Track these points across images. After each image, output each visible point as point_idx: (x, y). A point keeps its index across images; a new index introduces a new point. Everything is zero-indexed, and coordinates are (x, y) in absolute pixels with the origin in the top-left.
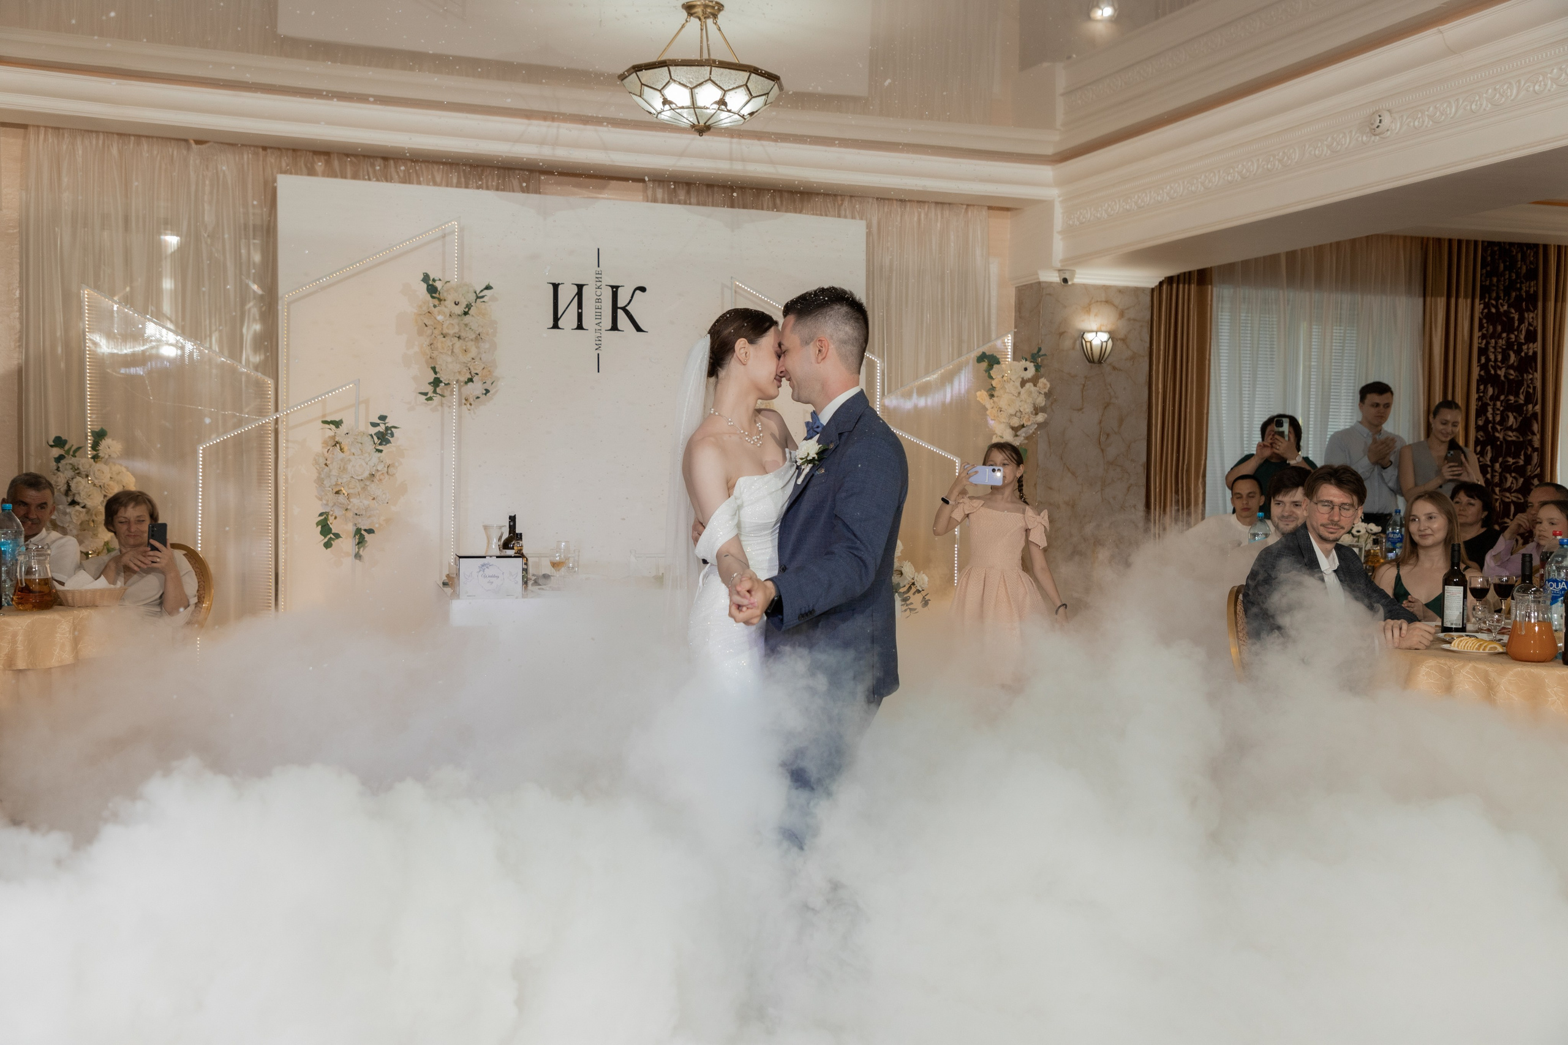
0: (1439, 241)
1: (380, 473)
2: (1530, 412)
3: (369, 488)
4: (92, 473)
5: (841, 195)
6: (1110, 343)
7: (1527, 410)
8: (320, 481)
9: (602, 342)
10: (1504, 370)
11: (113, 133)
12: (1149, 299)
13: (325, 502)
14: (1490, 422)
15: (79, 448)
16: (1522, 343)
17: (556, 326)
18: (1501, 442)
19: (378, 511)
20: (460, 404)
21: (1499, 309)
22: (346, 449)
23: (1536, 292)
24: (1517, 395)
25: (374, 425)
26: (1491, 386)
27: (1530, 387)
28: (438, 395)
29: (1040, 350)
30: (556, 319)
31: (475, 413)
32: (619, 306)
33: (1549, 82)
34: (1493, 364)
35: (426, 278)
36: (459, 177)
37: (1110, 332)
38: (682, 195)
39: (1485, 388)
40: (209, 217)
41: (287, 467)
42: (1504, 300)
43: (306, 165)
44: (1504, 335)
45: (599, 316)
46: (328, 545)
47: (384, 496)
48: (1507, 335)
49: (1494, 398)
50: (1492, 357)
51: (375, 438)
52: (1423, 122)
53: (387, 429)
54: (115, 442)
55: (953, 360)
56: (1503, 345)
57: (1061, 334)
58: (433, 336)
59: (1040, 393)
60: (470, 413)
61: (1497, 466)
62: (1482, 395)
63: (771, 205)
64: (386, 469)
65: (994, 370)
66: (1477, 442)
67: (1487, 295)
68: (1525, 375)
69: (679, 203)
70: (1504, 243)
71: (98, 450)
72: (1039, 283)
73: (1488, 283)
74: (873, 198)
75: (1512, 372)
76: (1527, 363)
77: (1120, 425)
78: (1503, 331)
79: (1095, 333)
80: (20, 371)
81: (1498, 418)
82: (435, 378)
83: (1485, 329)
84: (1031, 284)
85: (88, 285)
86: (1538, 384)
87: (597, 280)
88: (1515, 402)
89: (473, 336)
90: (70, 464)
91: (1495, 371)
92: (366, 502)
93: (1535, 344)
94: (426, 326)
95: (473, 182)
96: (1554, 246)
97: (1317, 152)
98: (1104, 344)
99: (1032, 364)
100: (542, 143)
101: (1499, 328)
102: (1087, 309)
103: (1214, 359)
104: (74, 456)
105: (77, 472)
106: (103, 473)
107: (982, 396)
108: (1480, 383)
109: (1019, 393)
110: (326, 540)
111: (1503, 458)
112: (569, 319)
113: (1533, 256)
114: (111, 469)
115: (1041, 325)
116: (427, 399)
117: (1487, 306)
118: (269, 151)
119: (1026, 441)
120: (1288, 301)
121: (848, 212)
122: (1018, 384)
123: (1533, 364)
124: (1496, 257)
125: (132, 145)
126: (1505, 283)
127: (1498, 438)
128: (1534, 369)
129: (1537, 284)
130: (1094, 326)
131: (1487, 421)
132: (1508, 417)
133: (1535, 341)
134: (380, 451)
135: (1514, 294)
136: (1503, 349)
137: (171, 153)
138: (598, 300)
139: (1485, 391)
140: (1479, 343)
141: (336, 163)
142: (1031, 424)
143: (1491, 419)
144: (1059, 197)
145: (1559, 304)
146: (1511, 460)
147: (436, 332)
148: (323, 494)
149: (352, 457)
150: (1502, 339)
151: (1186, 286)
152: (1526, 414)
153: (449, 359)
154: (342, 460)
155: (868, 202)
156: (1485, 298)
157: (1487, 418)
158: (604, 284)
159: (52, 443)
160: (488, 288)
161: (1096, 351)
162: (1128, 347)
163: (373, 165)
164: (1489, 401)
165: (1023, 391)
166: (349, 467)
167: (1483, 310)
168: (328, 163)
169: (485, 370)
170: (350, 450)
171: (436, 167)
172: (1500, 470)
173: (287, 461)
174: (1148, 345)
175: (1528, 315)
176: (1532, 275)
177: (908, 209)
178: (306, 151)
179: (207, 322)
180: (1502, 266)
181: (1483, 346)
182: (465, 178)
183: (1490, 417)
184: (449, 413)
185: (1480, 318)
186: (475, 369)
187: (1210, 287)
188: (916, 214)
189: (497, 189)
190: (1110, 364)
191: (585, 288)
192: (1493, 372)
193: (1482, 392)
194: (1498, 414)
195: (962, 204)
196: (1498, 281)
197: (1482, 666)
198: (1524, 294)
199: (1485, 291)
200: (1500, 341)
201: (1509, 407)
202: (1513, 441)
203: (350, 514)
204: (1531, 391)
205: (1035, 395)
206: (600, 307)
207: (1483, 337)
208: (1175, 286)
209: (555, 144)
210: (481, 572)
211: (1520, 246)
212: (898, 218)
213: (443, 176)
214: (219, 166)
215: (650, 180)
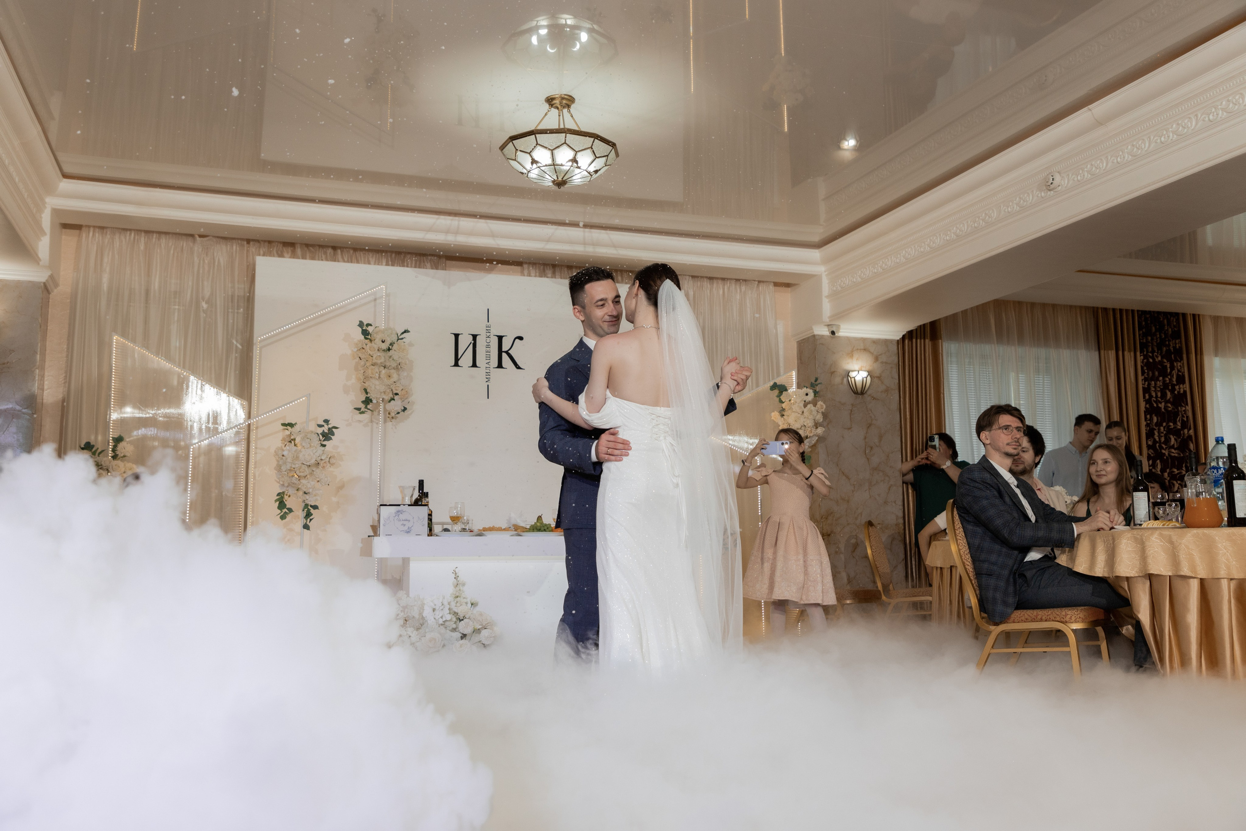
0: (1105, 310)
1: (323, 462)
2: (1187, 435)
3: (315, 472)
4: (111, 467)
6: (869, 378)
7: (1184, 434)
8: (279, 468)
9: (491, 377)
10: (1163, 404)
11: (141, 231)
12: (895, 348)
13: (281, 483)
14: (1157, 442)
15: (103, 451)
16: (1174, 384)
17: (456, 364)
18: (1166, 457)
19: (321, 491)
20: (385, 421)
21: (1155, 359)
22: (298, 445)
23: (1181, 348)
24: (1175, 423)
25: (320, 426)
26: (1155, 416)
27: (1184, 417)
28: (368, 411)
29: (816, 380)
30: (457, 360)
31: (396, 428)
32: (503, 350)
33: (1171, 134)
34: (1155, 399)
35: (361, 324)
37: (868, 372)
38: (549, 272)
39: (1151, 417)
40: (206, 290)
41: (255, 468)
42: (1158, 353)
43: (277, 253)
44: (1161, 378)
45: (488, 357)
46: (283, 517)
47: (326, 479)
48: (1163, 378)
49: (1159, 424)
50: (1154, 394)
51: (320, 436)
52: (1084, 176)
53: (329, 429)
54: (129, 445)
55: (752, 390)
56: (1160, 386)
57: (832, 373)
58: (365, 366)
59: (818, 412)
60: (392, 428)
61: (1166, 475)
62: (1149, 422)
64: (328, 459)
65: (783, 395)
66: (1149, 458)
67: (1145, 350)
68: (1179, 408)
69: (547, 278)
70: (1154, 312)
71: (116, 450)
72: (814, 336)
73: (1145, 341)
74: (689, 276)
75: (1169, 405)
76: (1180, 399)
77: (880, 441)
78: (1159, 375)
79: (857, 372)
80: (63, 401)
81: (1163, 439)
82: (366, 397)
83: (1146, 374)
84: (808, 338)
85: (117, 333)
86: (1190, 414)
87: (487, 331)
88: (1174, 428)
89: (394, 365)
90: (96, 461)
91: (1157, 405)
92: (312, 483)
93: (1185, 385)
94: (361, 359)
95: (397, 264)
96: (1190, 314)
97: (1009, 209)
98: (865, 379)
99: (811, 391)
100: (447, 232)
101: (1157, 373)
102: (851, 355)
103: (948, 406)
104: (99, 456)
105: (100, 467)
106: (119, 467)
107: (775, 415)
108: (1147, 414)
109: (803, 412)
110: (283, 514)
111: (1170, 470)
112: (466, 360)
113: (1176, 322)
114: (125, 465)
115: (817, 366)
116: (360, 413)
117: (1146, 357)
118: (251, 243)
119: (810, 450)
120: (999, 356)
122: (802, 405)
123: (1185, 400)
124: (1149, 322)
125: (154, 240)
126: (1157, 341)
127: (1165, 453)
128: (1185, 403)
129: (1181, 342)
130: (856, 367)
131: (1155, 442)
132: (1170, 439)
133: (1184, 382)
134: (324, 446)
135: (1165, 349)
136: (1161, 388)
137: (181, 245)
138: (488, 346)
139: (1151, 419)
140: (1143, 384)
141: (298, 250)
142: (813, 436)
143: (1158, 440)
144: (825, 272)
145: (1199, 357)
146: (1176, 471)
147: (368, 364)
148: (280, 477)
149: (303, 450)
150: (1160, 381)
151: (922, 340)
152: (1183, 437)
153: (377, 382)
154: (296, 450)
155: (686, 279)
156: (1144, 351)
157: (1155, 439)
158: (492, 334)
159: (83, 446)
160: (406, 331)
161: (859, 385)
162: (882, 382)
163: (325, 253)
164: (1155, 427)
165: (805, 410)
166: (301, 456)
167: (1143, 360)
168: (294, 250)
169: (403, 391)
170: (301, 444)
171: (371, 255)
172: (1168, 479)
173: (256, 463)
174: (898, 381)
175: (1177, 364)
176: (1176, 335)
177: (715, 285)
178: (278, 242)
179: (201, 362)
180: (1154, 329)
181: (1146, 386)
182: (391, 261)
183: (1157, 439)
184: (377, 428)
185: (1141, 365)
186: (397, 390)
187: (940, 341)
188: (721, 287)
189: (415, 267)
190: (870, 395)
191: (478, 338)
192: (1155, 405)
193: (1149, 420)
194: (1162, 436)
195: (754, 281)
196: (1152, 339)
197: (1166, 533)
198: (1172, 349)
199: (1143, 346)
200: (1158, 382)
201: (1170, 431)
202: (1175, 456)
203: (301, 493)
204: (1185, 419)
205: (815, 413)
206: (489, 351)
207: (1145, 380)
208: (914, 340)
209: (457, 232)
210: (397, 517)
211: (1166, 314)
212: (708, 291)
213: (376, 260)
214: (215, 254)
215: (526, 263)
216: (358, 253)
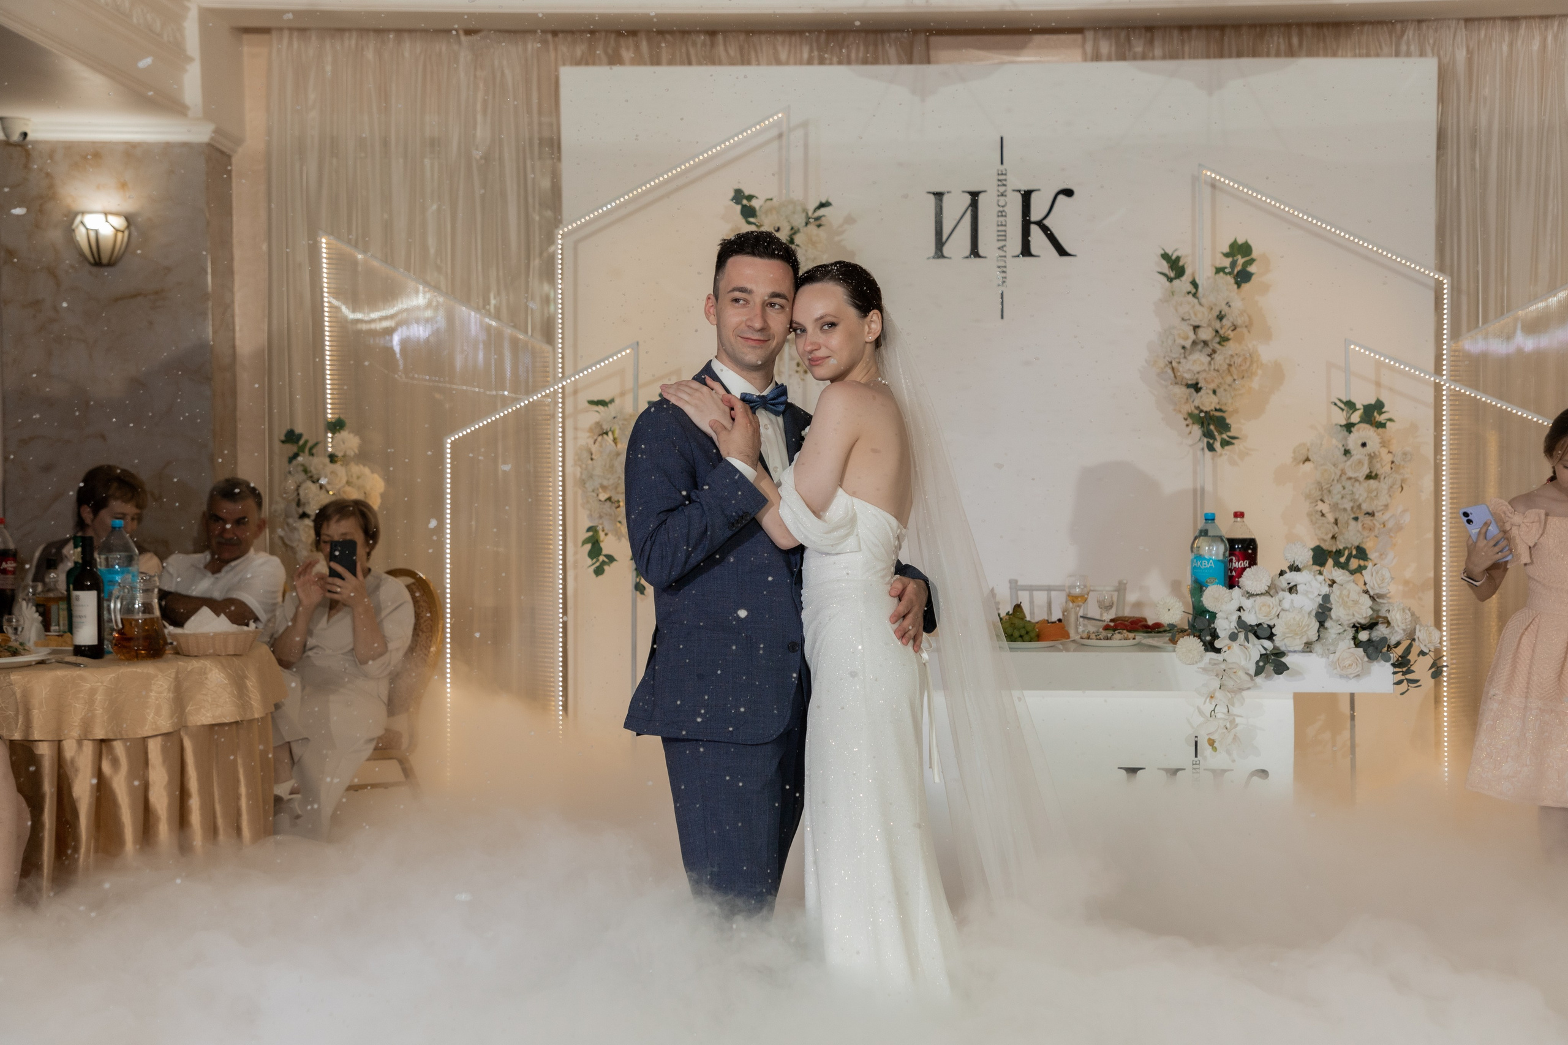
4: (323, 476)
5: (1402, 22)
8: (582, 484)
9: (1008, 275)
11: (368, 30)
13: (588, 512)
15: (316, 444)
17: (939, 253)
30: (940, 244)
32: (1033, 220)
35: (739, 195)
36: (811, 51)
38: (1138, 45)
40: (482, 133)
43: (606, 53)
45: (1002, 236)
46: (599, 571)
54: (353, 435)
63: (1283, 47)
69: (1135, 58)
71: (337, 446)
74: (1458, 20)
90: (303, 465)
104: (312, 454)
105: (309, 474)
106: (338, 475)
110: (598, 564)
114: (347, 471)
118: (561, 35)
121: (1412, 48)
125: (391, 45)
137: (438, 51)
138: (1002, 214)
141: (644, 46)
158: (1009, 188)
159: (283, 438)
163: (694, 44)
168: (637, 47)
171: (780, 38)
177: (1522, 31)
178: (607, 31)
191: (981, 198)
206: (1004, 223)
212: (1505, 48)
213: (789, 51)
214: (496, 63)
215: (1089, 29)
216: (755, 39)
